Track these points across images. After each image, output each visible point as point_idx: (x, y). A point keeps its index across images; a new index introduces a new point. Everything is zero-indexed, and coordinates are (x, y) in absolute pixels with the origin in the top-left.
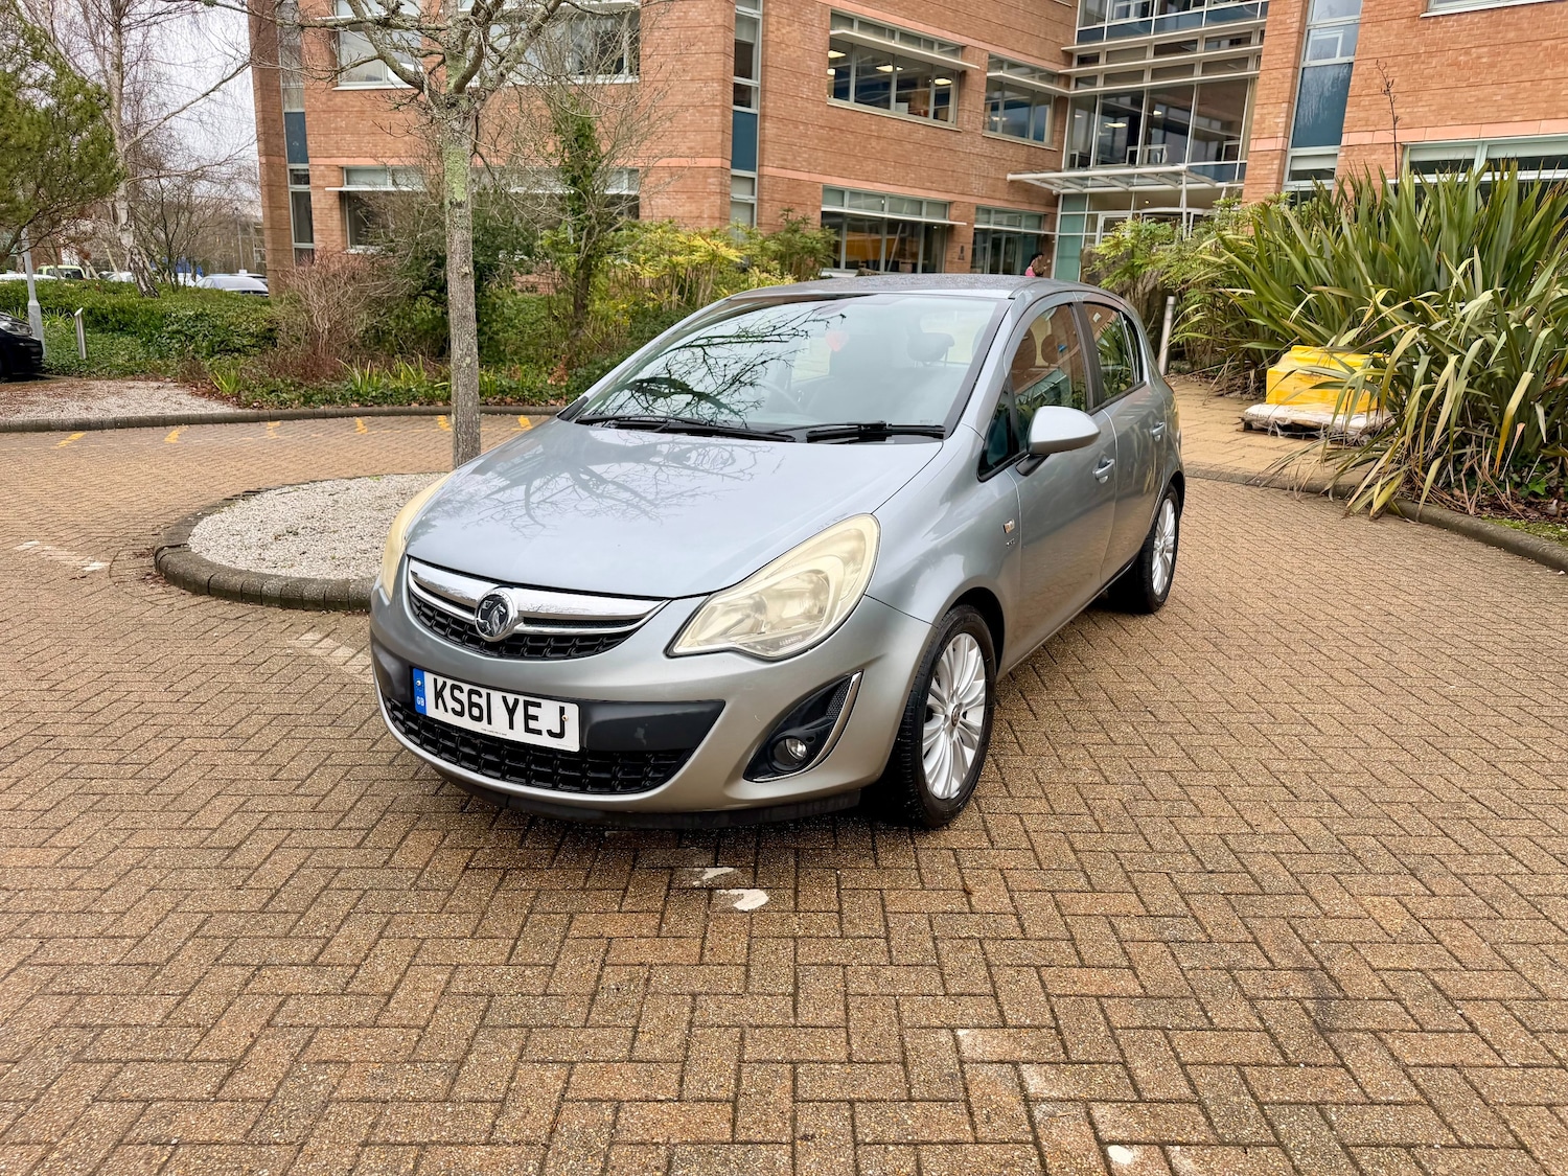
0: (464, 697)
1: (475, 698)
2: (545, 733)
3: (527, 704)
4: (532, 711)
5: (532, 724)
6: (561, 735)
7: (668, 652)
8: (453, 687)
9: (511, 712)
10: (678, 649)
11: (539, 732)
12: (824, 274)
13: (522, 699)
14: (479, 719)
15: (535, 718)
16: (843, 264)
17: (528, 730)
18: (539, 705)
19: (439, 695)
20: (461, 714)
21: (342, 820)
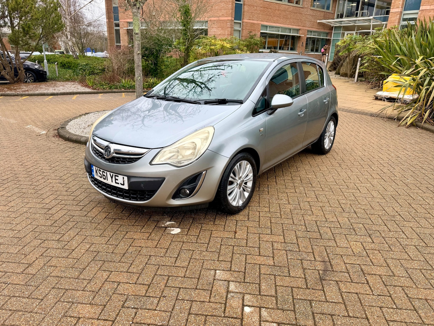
0: (101, 173)
1: (104, 173)
2: (120, 184)
3: (115, 176)
4: (117, 178)
5: (117, 181)
6: (123, 185)
7: (150, 163)
8: (99, 170)
9: (112, 178)
10: (153, 163)
11: (118, 184)
12: (260, 51)
13: (114, 174)
14: (105, 179)
15: (117, 180)
16: (266, 48)
17: (116, 183)
18: (118, 176)
19: (96, 172)
20: (101, 177)
21: (79, 203)
